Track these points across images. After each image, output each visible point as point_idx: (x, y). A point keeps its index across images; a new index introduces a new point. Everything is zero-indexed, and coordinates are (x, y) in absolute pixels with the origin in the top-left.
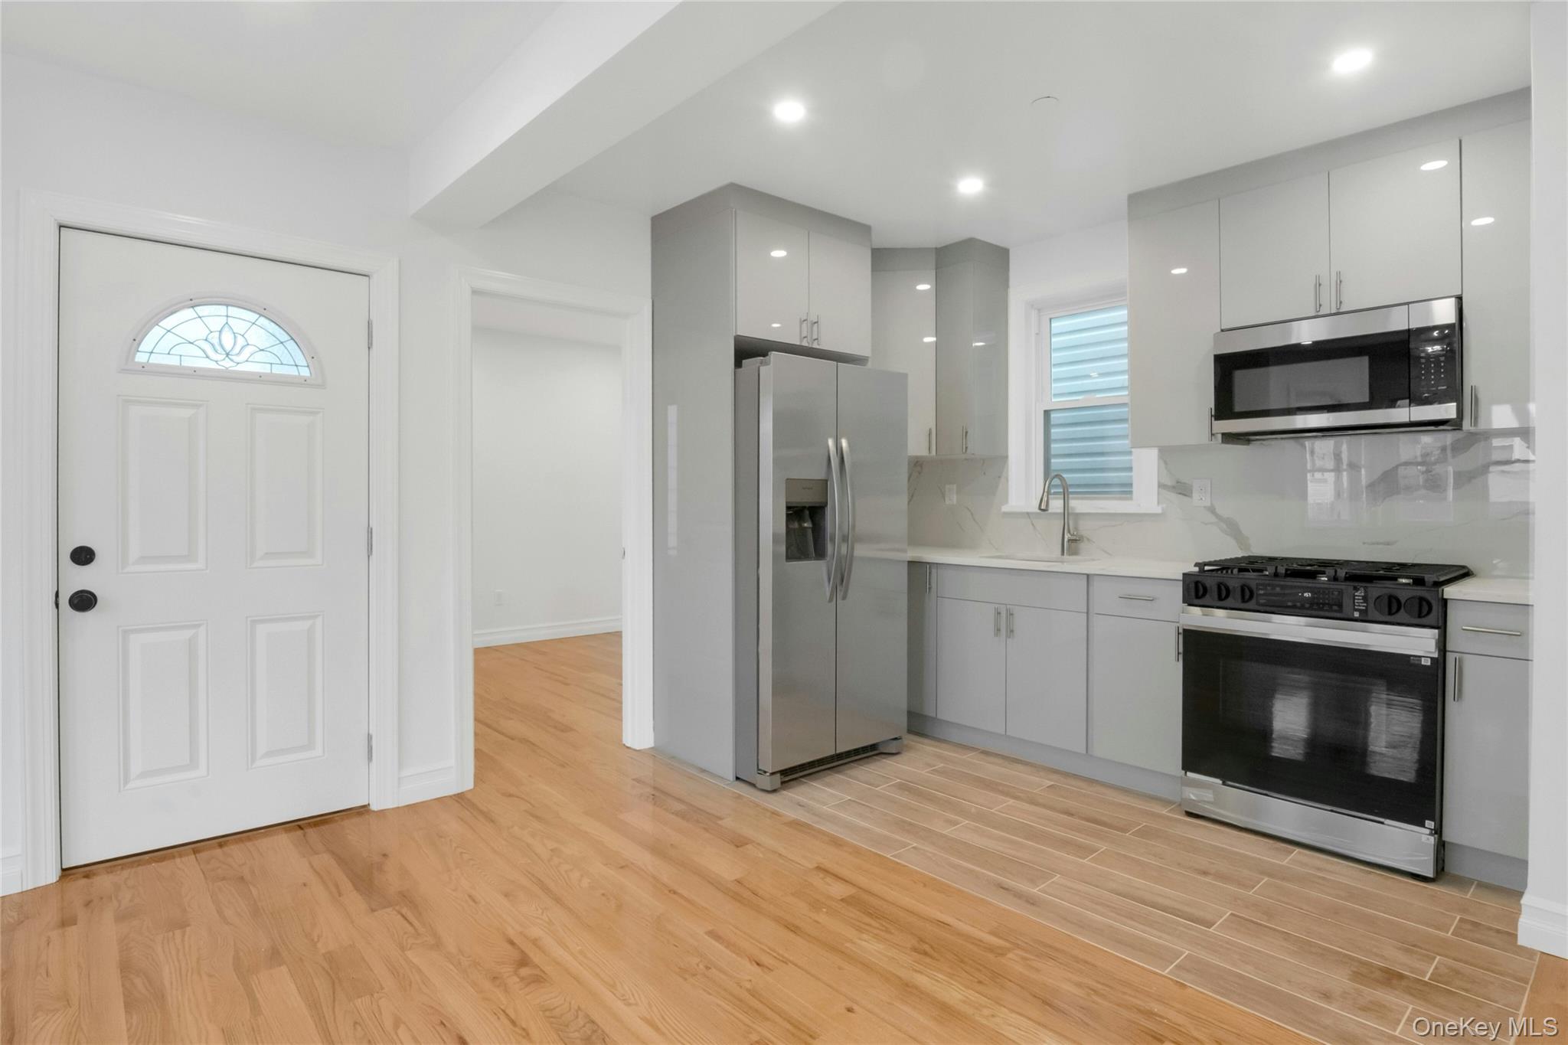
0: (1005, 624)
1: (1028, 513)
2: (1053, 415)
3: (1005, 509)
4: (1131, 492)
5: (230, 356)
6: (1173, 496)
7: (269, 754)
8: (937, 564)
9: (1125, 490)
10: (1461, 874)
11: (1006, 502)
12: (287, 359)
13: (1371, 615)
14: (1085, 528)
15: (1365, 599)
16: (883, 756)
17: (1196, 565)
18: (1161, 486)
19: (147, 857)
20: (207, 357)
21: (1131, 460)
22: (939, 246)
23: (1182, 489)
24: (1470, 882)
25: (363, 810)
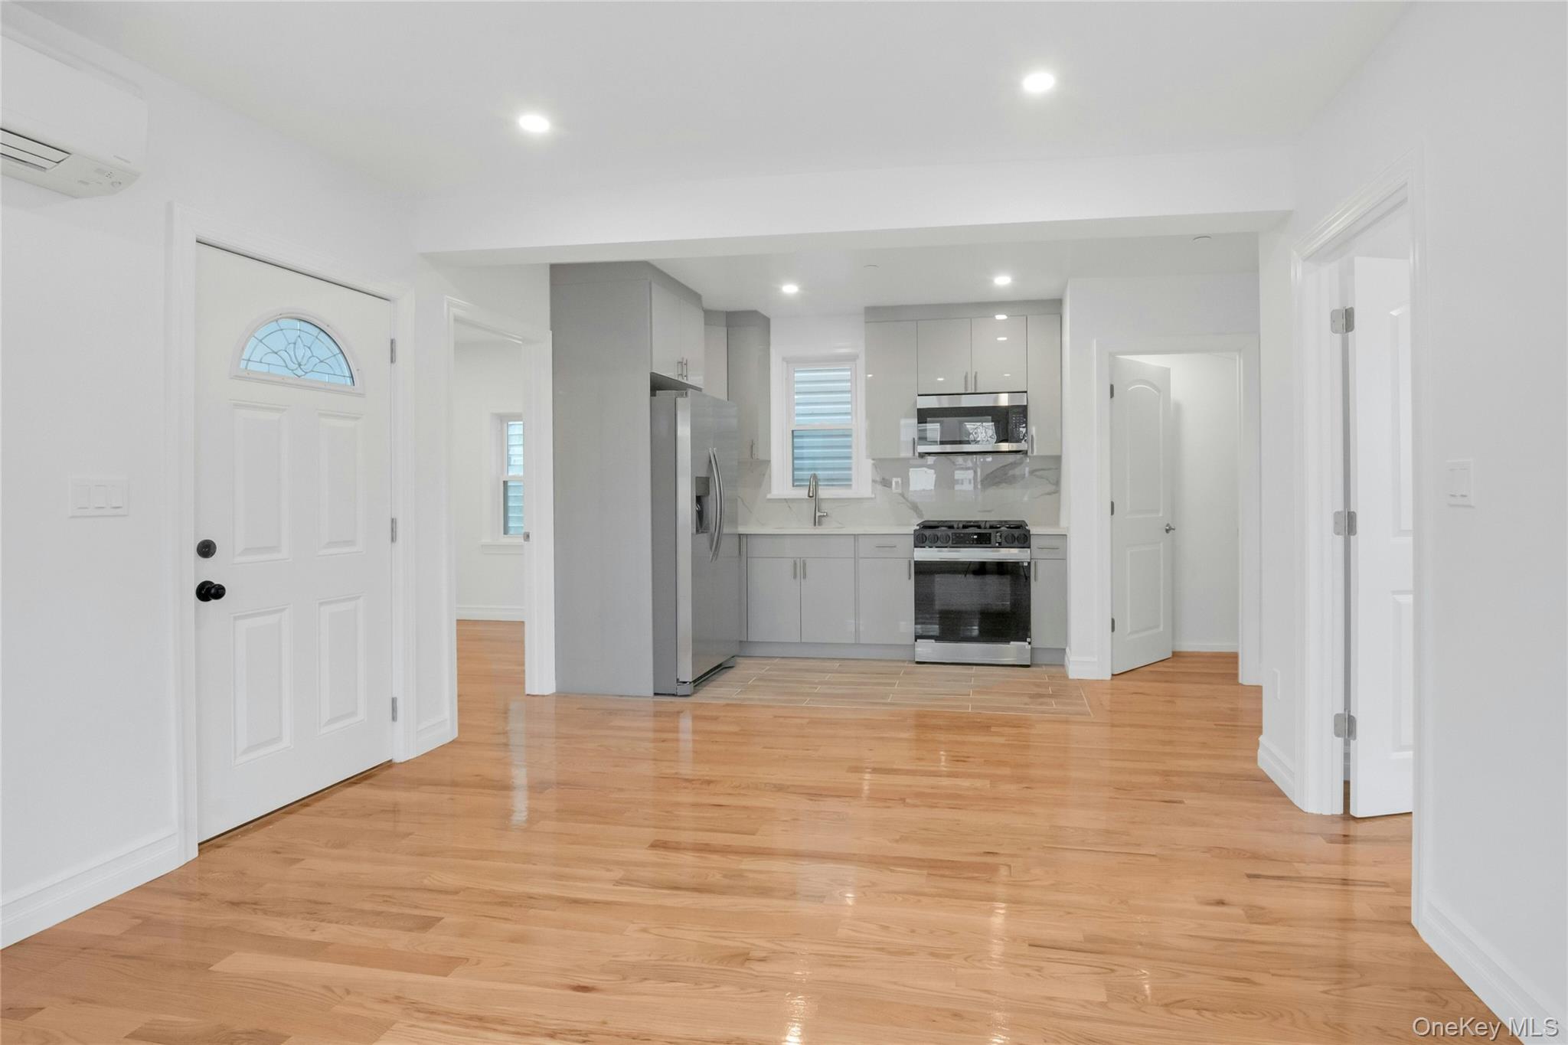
0: (800, 570)
1: (785, 499)
2: (795, 432)
3: (769, 496)
4: (851, 485)
5: (302, 367)
6: (879, 487)
7: (331, 721)
8: (747, 535)
9: (846, 482)
10: (1039, 663)
11: (770, 492)
12: (338, 372)
13: (1004, 543)
14: (825, 507)
15: (1001, 536)
16: (727, 670)
17: (918, 525)
18: (874, 481)
19: (251, 826)
20: (287, 367)
21: (851, 463)
22: (728, 310)
23: (886, 483)
24: (1042, 665)
25: (389, 764)
